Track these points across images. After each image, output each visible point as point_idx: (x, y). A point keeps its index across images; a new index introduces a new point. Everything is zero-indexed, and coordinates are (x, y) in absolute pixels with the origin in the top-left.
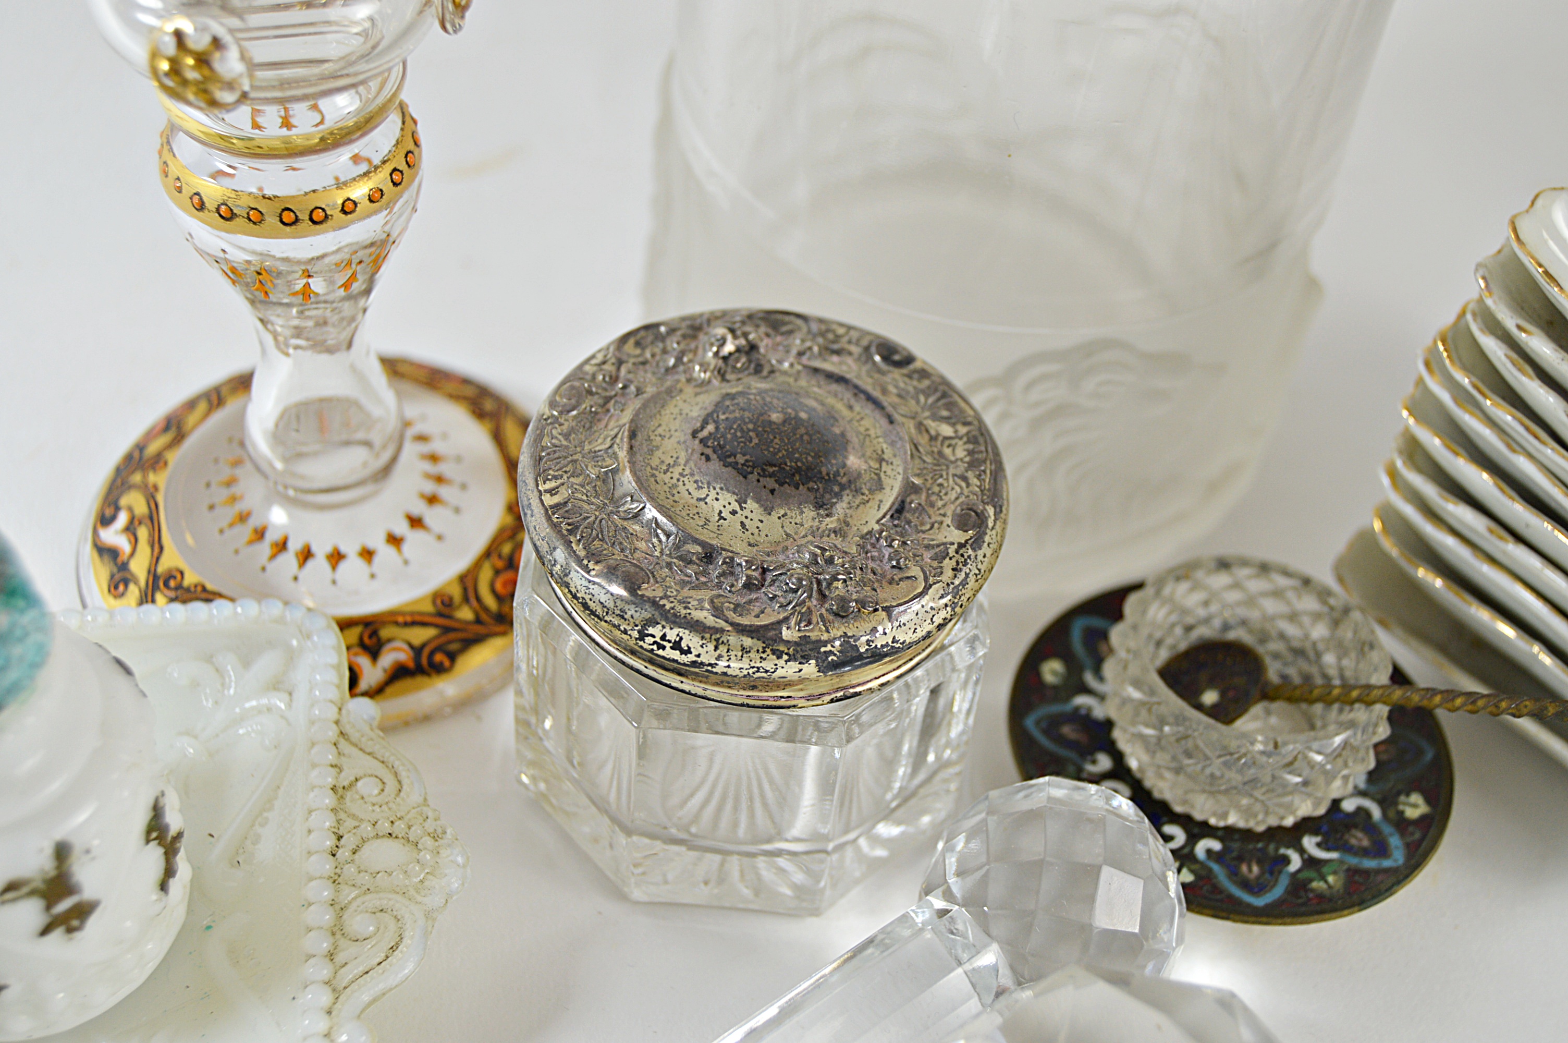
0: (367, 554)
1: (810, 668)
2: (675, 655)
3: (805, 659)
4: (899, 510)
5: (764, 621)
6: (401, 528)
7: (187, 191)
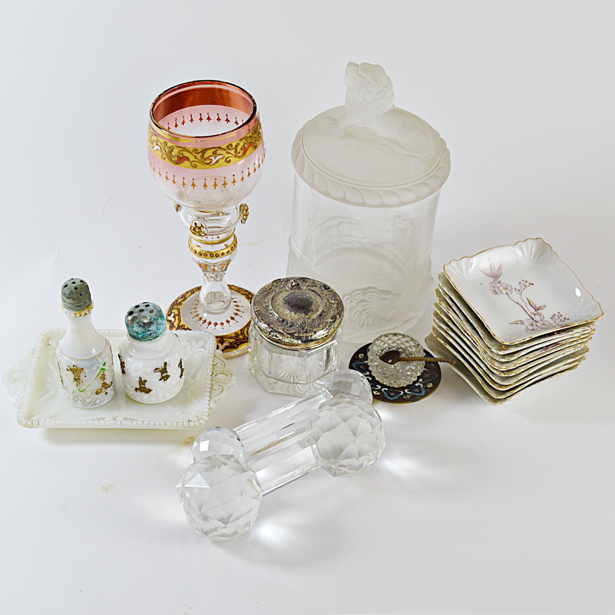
0: (222, 324)
1: (300, 342)
2: (275, 338)
3: (298, 340)
4: (320, 315)
5: (292, 332)
6: (229, 319)
7: (193, 250)
